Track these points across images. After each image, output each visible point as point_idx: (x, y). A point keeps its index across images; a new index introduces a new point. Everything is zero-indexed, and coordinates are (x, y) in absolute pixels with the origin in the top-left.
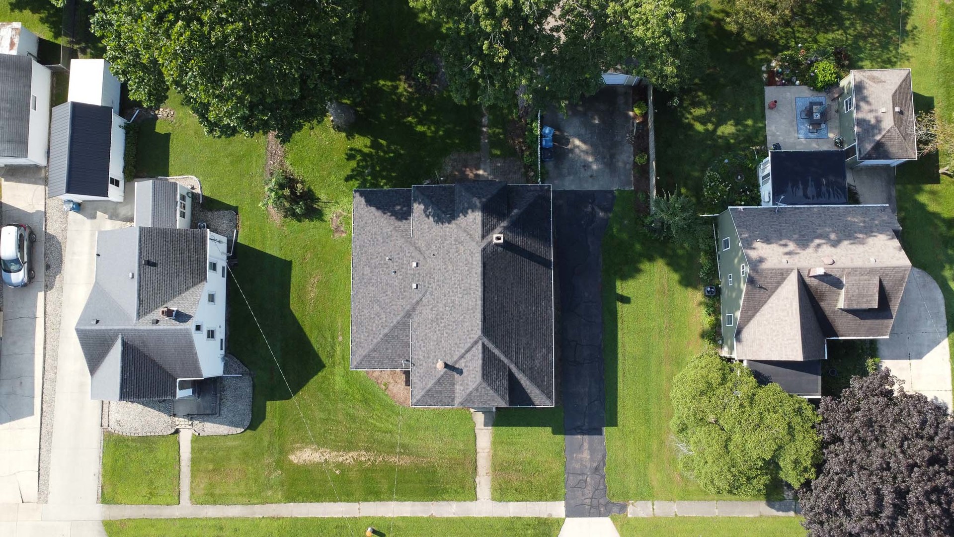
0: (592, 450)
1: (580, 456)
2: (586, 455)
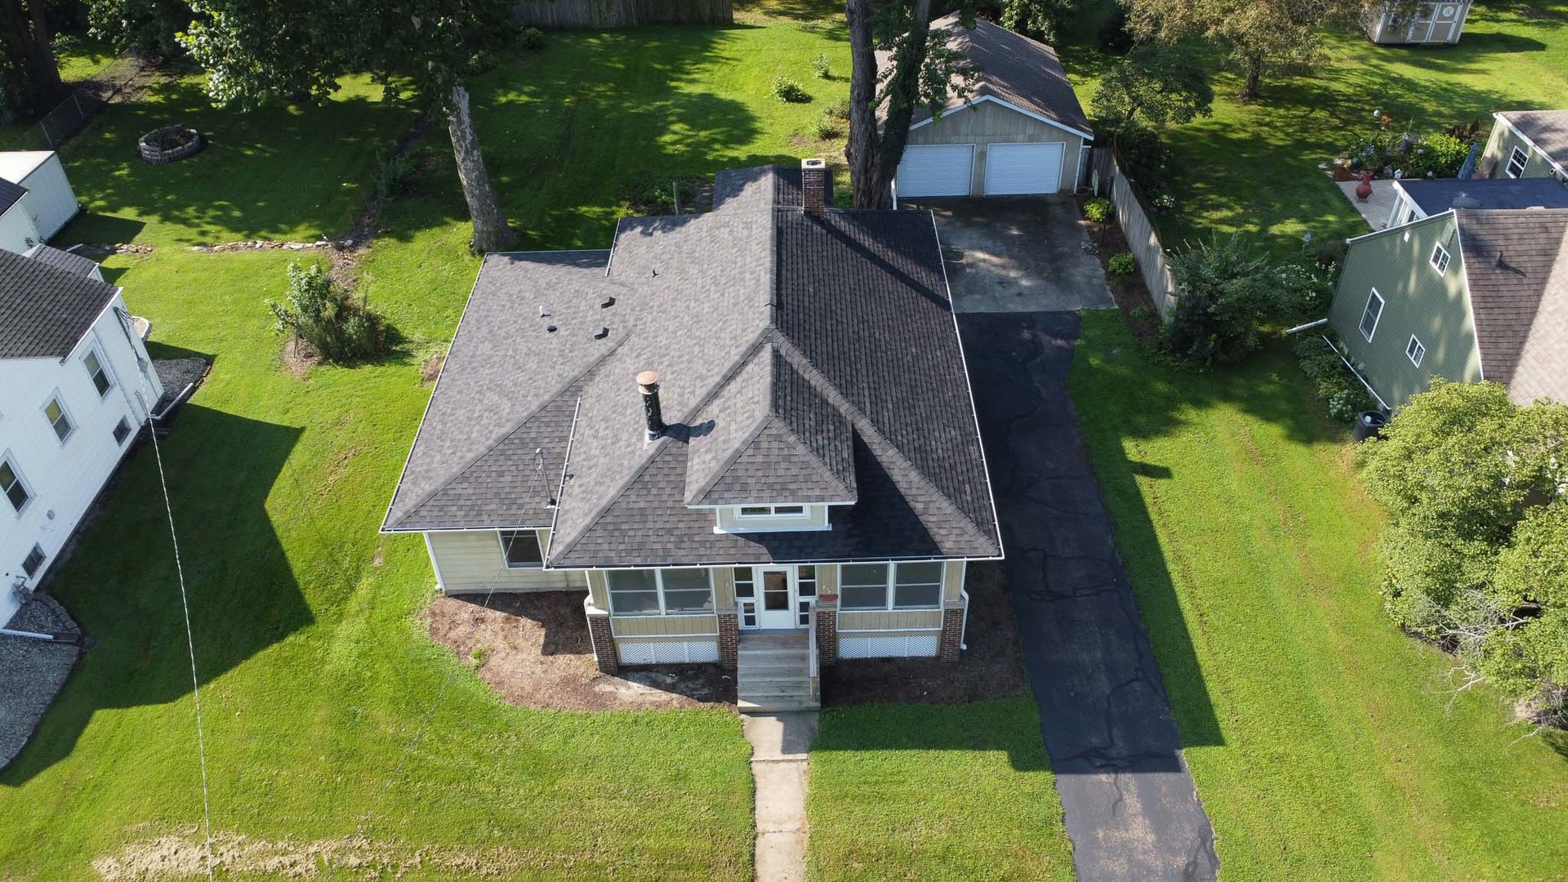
0: (1159, 820)
1: (1119, 835)
2: (1140, 832)
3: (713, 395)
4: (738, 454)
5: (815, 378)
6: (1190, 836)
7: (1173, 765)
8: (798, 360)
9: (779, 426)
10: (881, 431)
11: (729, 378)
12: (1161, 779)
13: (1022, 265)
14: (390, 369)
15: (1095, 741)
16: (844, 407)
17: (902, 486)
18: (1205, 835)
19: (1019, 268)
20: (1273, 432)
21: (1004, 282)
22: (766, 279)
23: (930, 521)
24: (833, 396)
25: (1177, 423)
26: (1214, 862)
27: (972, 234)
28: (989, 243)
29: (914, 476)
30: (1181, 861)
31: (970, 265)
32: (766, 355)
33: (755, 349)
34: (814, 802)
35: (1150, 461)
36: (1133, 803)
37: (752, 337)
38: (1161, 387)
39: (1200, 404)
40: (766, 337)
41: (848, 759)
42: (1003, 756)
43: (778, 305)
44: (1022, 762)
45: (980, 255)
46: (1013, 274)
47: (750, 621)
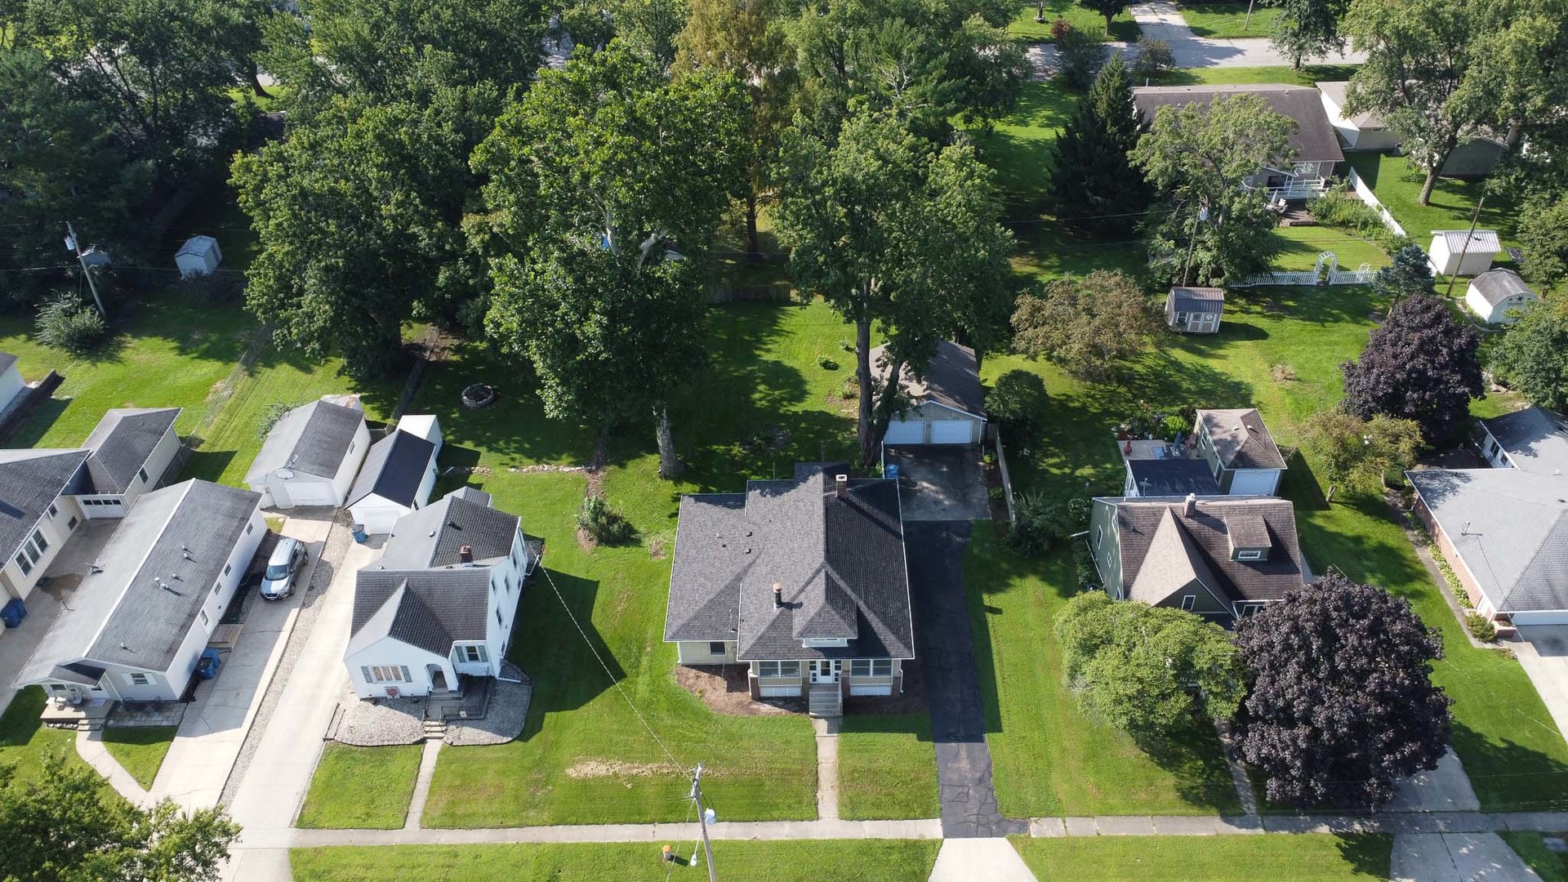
0: (972, 760)
1: (956, 765)
2: (964, 764)
3: (801, 591)
4: (813, 618)
5: (842, 584)
6: (983, 765)
7: (982, 740)
8: (835, 576)
9: (829, 608)
10: (868, 606)
11: (808, 583)
12: (976, 745)
13: (946, 492)
14: (633, 549)
15: (952, 730)
16: (853, 596)
17: (876, 629)
18: (989, 766)
19: (943, 493)
20: (1053, 590)
21: (937, 502)
22: (822, 537)
23: (886, 643)
24: (849, 592)
25: (1008, 586)
26: (991, 775)
27: (923, 471)
28: (931, 476)
29: (881, 625)
30: (978, 775)
31: (920, 491)
32: (822, 574)
33: (818, 572)
34: (840, 752)
35: (994, 605)
36: (963, 754)
37: (816, 566)
38: (1005, 566)
39: (1021, 575)
40: (822, 566)
41: (854, 736)
42: (915, 735)
43: (827, 551)
44: (920, 739)
45: (925, 484)
46: (941, 497)
47: (814, 680)
